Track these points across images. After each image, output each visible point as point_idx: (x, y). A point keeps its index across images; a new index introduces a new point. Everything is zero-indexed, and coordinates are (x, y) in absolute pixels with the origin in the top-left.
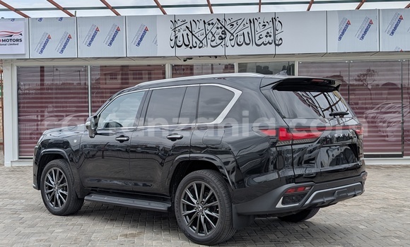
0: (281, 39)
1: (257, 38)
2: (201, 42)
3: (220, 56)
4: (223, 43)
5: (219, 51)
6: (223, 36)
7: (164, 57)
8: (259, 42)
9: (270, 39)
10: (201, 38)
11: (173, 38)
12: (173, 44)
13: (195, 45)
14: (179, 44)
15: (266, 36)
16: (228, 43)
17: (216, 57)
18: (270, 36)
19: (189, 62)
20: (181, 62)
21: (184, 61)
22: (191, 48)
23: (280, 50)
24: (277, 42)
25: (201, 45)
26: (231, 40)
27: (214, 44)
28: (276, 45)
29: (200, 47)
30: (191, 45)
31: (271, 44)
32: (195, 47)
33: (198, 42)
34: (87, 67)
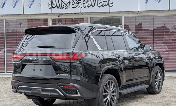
0: (112, 3)
1: (99, 2)
2: (66, 5)
3: (78, 13)
4: (79, 6)
5: (77, 10)
6: (79, 2)
7: (47, 14)
8: (100, 5)
9: (106, 3)
10: (66, 3)
11: (50, 3)
12: (50, 6)
13: (63, 7)
14: (54, 6)
15: (104, 1)
16: (82, 6)
17: (75, 14)
18: (106, 1)
19: (61, 17)
20: (57, 17)
21: (59, 16)
22: (61, 8)
23: (112, 10)
24: (110, 5)
25: (66, 7)
26: (83, 4)
27: (74, 6)
28: (110, 6)
29: (66, 8)
30: (60, 7)
31: (106, 6)
32: (63, 8)
33: (65, 5)
34: (3, 20)
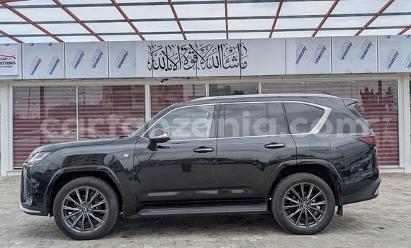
0: (245, 63)
1: (225, 62)
2: (175, 65)
3: (192, 78)
4: (194, 67)
5: (191, 73)
6: (195, 60)
7: (144, 78)
8: (226, 65)
9: (236, 63)
10: (175, 61)
11: (151, 61)
12: (150, 66)
13: (170, 67)
14: (156, 66)
15: (233, 60)
16: (200, 66)
17: (189, 78)
18: (236, 60)
19: (165, 83)
20: (159, 83)
21: (162, 82)
22: (166, 70)
23: (245, 73)
24: (242, 66)
25: (175, 67)
26: (201, 63)
27: (187, 66)
28: (241, 68)
29: (174, 70)
30: (166, 68)
31: (236, 67)
32: (170, 69)
33: (173, 65)
34: (75, 87)
